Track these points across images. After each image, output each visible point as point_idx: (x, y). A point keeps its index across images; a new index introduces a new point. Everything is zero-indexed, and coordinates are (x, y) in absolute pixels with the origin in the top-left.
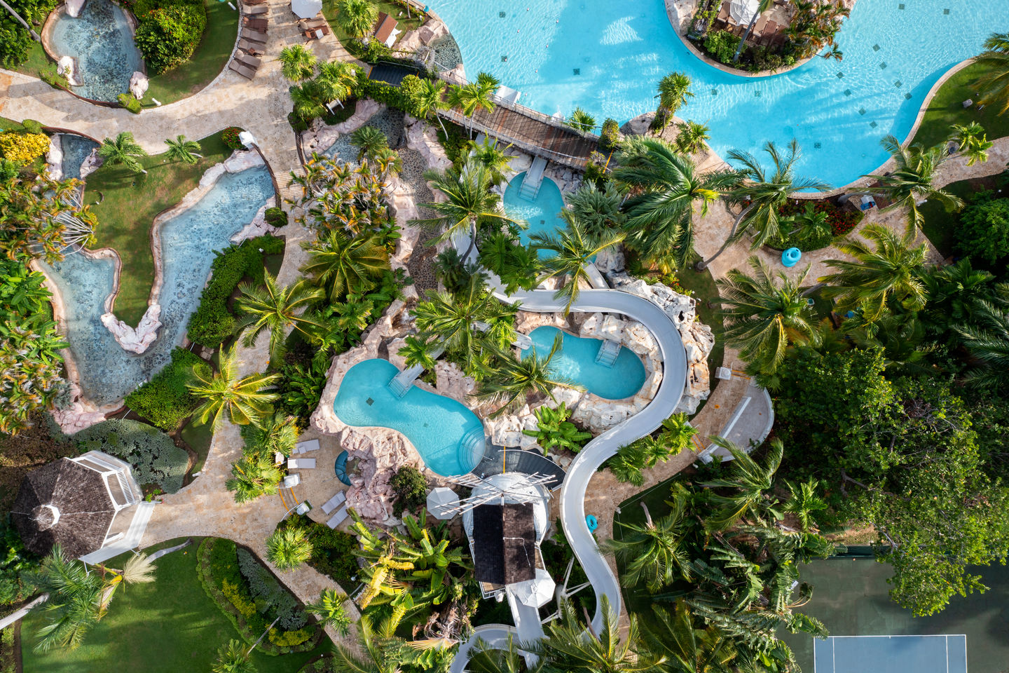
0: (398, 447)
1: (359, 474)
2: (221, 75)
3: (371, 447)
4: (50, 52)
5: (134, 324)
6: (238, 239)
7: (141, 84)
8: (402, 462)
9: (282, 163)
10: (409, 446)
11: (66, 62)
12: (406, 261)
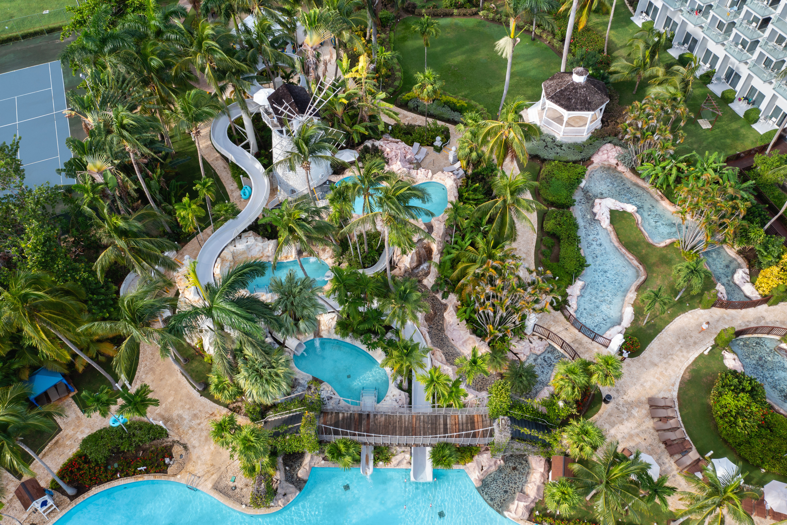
1: (411, 162)
2: (675, 394)
5: (613, 213)
6: (579, 284)
7: (731, 362)
12: (445, 307)
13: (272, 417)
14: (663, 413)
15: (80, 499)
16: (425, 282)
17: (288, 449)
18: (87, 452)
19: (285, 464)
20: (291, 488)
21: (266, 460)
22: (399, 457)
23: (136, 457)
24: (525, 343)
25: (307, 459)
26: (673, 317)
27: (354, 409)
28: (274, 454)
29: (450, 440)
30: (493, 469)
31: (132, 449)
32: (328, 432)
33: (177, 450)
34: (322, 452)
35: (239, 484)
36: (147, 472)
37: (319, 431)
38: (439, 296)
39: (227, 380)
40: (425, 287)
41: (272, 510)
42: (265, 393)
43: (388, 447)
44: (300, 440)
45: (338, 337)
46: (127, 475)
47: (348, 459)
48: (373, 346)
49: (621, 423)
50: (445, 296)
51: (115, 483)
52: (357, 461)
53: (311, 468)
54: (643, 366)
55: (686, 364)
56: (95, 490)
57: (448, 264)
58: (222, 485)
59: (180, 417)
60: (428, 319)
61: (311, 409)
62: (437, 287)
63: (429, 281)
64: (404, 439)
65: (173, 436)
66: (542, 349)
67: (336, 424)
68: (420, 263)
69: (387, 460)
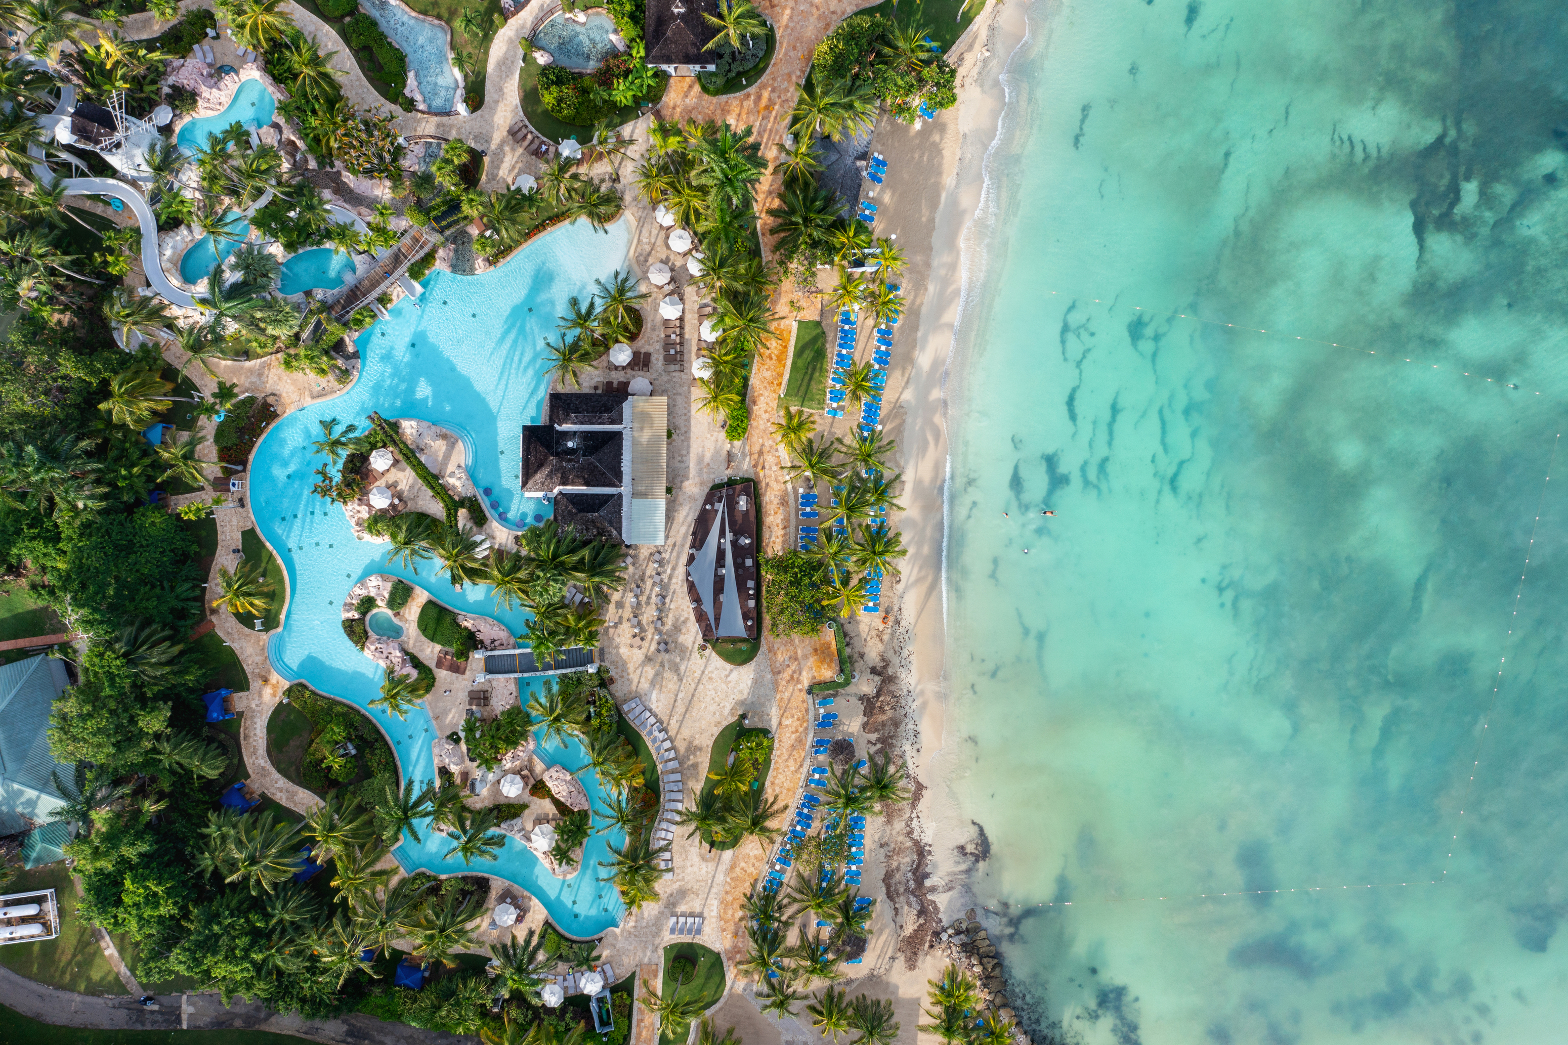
0: (212, 106)
1: (211, 76)
2: (521, 113)
3: (219, 89)
4: (594, 10)
6: (411, 75)
7: (542, 58)
8: (200, 103)
9: (444, 125)
10: (210, 113)
11: (581, 17)
12: (339, 173)
13: (304, 335)
14: (520, 135)
15: (249, 467)
16: (310, 167)
17: (331, 344)
18: (224, 444)
19: (338, 353)
20: (353, 361)
21: (325, 358)
22: (395, 294)
23: (253, 424)
24: (410, 155)
25: (347, 339)
26: (487, 53)
27: (345, 289)
28: (326, 353)
29: (413, 261)
30: (451, 254)
31: (246, 421)
32: (342, 316)
33: (270, 400)
34: (350, 329)
35: (324, 385)
36: (268, 424)
37: (338, 320)
38: (328, 169)
39: (262, 339)
40: (313, 170)
41: (355, 380)
42: (291, 327)
43: (385, 294)
44: (333, 333)
45: (293, 255)
46: (259, 435)
47: (368, 320)
48: (319, 243)
49: (502, 162)
50: (332, 165)
51: (258, 444)
52: (374, 317)
53: (354, 342)
54: (491, 108)
55: (516, 85)
56: (251, 457)
57: (313, 144)
58: (315, 393)
59: (251, 383)
60: (336, 191)
61: (321, 312)
62: (321, 164)
63: (312, 164)
64: (387, 282)
65: (260, 396)
66: (423, 150)
67: (344, 308)
68: (293, 156)
69: (390, 300)
